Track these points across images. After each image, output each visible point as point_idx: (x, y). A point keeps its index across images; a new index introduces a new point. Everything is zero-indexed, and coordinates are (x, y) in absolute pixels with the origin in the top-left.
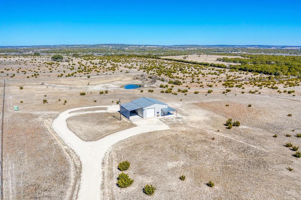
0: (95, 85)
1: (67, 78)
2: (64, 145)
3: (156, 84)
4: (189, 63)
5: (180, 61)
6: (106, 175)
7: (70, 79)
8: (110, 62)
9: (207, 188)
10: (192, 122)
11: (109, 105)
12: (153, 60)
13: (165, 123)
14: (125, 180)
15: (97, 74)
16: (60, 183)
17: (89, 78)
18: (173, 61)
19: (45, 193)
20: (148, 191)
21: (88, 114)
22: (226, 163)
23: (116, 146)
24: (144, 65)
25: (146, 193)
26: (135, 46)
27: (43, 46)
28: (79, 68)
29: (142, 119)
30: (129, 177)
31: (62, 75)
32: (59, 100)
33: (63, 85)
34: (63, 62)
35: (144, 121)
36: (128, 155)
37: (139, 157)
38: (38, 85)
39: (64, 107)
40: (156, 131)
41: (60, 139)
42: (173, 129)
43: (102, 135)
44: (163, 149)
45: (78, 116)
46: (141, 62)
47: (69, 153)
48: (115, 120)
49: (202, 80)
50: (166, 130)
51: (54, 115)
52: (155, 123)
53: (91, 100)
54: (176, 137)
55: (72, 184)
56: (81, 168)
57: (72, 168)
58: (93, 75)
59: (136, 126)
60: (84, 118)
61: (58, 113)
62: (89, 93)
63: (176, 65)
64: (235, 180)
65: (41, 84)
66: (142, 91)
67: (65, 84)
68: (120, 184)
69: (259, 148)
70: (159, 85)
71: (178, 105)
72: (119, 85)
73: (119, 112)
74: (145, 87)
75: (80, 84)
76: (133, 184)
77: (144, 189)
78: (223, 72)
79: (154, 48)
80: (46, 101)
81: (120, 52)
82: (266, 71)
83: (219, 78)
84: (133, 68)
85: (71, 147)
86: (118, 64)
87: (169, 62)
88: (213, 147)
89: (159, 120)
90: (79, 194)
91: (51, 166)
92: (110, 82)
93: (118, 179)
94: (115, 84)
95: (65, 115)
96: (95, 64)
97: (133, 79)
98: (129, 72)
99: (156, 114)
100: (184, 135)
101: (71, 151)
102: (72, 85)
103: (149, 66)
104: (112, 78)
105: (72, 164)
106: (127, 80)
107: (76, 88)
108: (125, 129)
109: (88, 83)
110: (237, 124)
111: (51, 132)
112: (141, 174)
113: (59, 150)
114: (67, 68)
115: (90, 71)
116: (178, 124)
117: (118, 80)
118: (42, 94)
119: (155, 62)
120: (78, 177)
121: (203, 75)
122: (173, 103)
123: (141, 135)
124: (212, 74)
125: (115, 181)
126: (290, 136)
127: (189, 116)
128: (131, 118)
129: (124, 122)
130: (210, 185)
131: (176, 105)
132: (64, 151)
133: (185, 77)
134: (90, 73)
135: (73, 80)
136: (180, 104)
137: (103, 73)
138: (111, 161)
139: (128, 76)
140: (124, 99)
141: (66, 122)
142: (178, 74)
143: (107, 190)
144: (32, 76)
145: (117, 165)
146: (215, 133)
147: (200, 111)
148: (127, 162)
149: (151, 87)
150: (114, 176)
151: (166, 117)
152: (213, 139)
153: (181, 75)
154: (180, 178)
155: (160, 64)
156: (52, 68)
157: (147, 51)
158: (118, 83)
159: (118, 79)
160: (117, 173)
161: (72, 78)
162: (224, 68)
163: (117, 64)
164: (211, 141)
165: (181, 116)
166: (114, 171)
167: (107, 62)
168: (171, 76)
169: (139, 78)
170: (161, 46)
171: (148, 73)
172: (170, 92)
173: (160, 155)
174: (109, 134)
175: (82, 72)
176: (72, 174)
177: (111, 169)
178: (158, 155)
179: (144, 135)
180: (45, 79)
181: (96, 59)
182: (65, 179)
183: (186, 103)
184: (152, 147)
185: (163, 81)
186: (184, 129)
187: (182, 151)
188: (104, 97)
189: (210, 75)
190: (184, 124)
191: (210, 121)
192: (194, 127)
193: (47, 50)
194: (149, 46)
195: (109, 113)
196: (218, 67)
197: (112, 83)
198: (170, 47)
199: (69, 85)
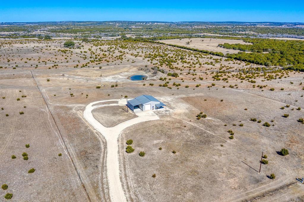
0: (106, 76)
1: (82, 69)
2: (94, 130)
3: (157, 76)
4: (191, 50)
5: (182, 48)
6: (120, 146)
7: (85, 70)
8: (117, 49)
9: (172, 154)
10: (175, 114)
11: (119, 98)
12: (158, 46)
13: (157, 114)
14: (130, 149)
15: (107, 65)
16: (97, 150)
17: (100, 68)
18: (176, 48)
19: (90, 154)
20: (142, 154)
21: (105, 107)
22: (187, 141)
23: (124, 130)
24: (149, 52)
25: (141, 156)
26: (142, 24)
27: (49, 22)
28: (91, 58)
29: (142, 111)
30: (132, 148)
31: (77, 65)
32: (82, 94)
33: (80, 77)
34: (75, 49)
35: (143, 113)
36: (132, 136)
37: (138, 137)
38: (59, 76)
39: (87, 100)
40: (151, 121)
41: (91, 125)
42: (162, 119)
43: (116, 123)
44: (153, 132)
45: (99, 109)
46: (147, 48)
47: (98, 134)
48: (124, 112)
49: (198, 71)
50: (156, 120)
51: (82, 108)
52: (151, 114)
53: (106, 94)
54: (162, 125)
55: (103, 151)
56: (106, 143)
57: (102, 143)
58: (104, 66)
59: (138, 117)
60: (103, 110)
61: (84, 106)
62: (103, 86)
63: (179, 52)
64: (188, 150)
65: (62, 76)
66: (144, 85)
67: (82, 76)
68: (128, 151)
69: (211, 133)
70: (159, 78)
71: (169, 99)
72: (126, 76)
73: (127, 105)
74: (147, 80)
75: (94, 75)
76: (134, 151)
77: (139, 154)
78: (219, 62)
79: (161, 26)
80: (72, 95)
81: (126, 31)
82: (257, 62)
83: (213, 69)
84: (139, 56)
85: (98, 131)
86: (125, 50)
87: (173, 49)
88: (183, 132)
89: (153, 112)
90: (107, 155)
91: (90, 142)
92: (119, 73)
93: (126, 149)
94: (123, 75)
95: (89, 108)
96: (105, 52)
97: (139, 70)
98: (135, 62)
99: (152, 108)
100: (167, 124)
101: (99, 133)
102: (87, 76)
103: (153, 54)
104: (120, 69)
105: (101, 141)
106: (133, 71)
107: (92, 79)
108: (130, 119)
109: (100, 75)
110: (204, 116)
111: (84, 121)
112: (139, 147)
113: (92, 133)
114: (80, 57)
115: (100, 61)
116: (166, 116)
117: (125, 71)
118: (67, 87)
119: (159, 49)
120: (106, 147)
121: (200, 65)
122: (166, 97)
123: (141, 124)
124: (208, 64)
125: (125, 150)
126: (235, 125)
127: (174, 109)
128: (135, 110)
129: (130, 114)
130: (174, 152)
131: (168, 99)
132: (95, 133)
133: (184, 67)
134: (101, 63)
135: (87, 71)
136: (171, 98)
137: (112, 63)
138: (122, 139)
139: (134, 67)
140: (130, 93)
141: (91, 113)
142: (178, 64)
143: (121, 154)
144: (53, 67)
145: (126, 142)
146: (188, 122)
147: (184, 105)
148: (131, 140)
149: (152, 79)
150: (124, 147)
151: (159, 110)
152: (185, 126)
153: (180, 65)
154: (159, 149)
155: (164, 51)
156: (67, 58)
157: (154, 31)
158: (125, 74)
159: (125, 69)
160: (126, 146)
161: (86, 68)
162: (222, 56)
163: (124, 52)
164: (183, 128)
165: (169, 110)
166: (124, 145)
167: (115, 49)
168: (172, 66)
169: (143, 69)
170: (169, 22)
171: (151, 63)
172: (167, 86)
173: (150, 136)
174: (121, 123)
175: (94, 62)
176: (102, 146)
177: (122, 144)
178: (149, 136)
179: (142, 124)
180: (64, 70)
181: (104, 44)
182: (99, 149)
183: (177, 97)
184: (146, 131)
185: (163, 73)
186: (169, 119)
187: (164, 134)
188: (115, 90)
189: (206, 65)
190: (170, 116)
191: (188, 113)
192: (176, 118)
193: (54, 28)
194: (156, 24)
195: (120, 106)
196: (217, 55)
197: (120, 74)
198: (177, 25)
199: (85, 76)
